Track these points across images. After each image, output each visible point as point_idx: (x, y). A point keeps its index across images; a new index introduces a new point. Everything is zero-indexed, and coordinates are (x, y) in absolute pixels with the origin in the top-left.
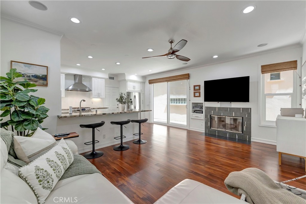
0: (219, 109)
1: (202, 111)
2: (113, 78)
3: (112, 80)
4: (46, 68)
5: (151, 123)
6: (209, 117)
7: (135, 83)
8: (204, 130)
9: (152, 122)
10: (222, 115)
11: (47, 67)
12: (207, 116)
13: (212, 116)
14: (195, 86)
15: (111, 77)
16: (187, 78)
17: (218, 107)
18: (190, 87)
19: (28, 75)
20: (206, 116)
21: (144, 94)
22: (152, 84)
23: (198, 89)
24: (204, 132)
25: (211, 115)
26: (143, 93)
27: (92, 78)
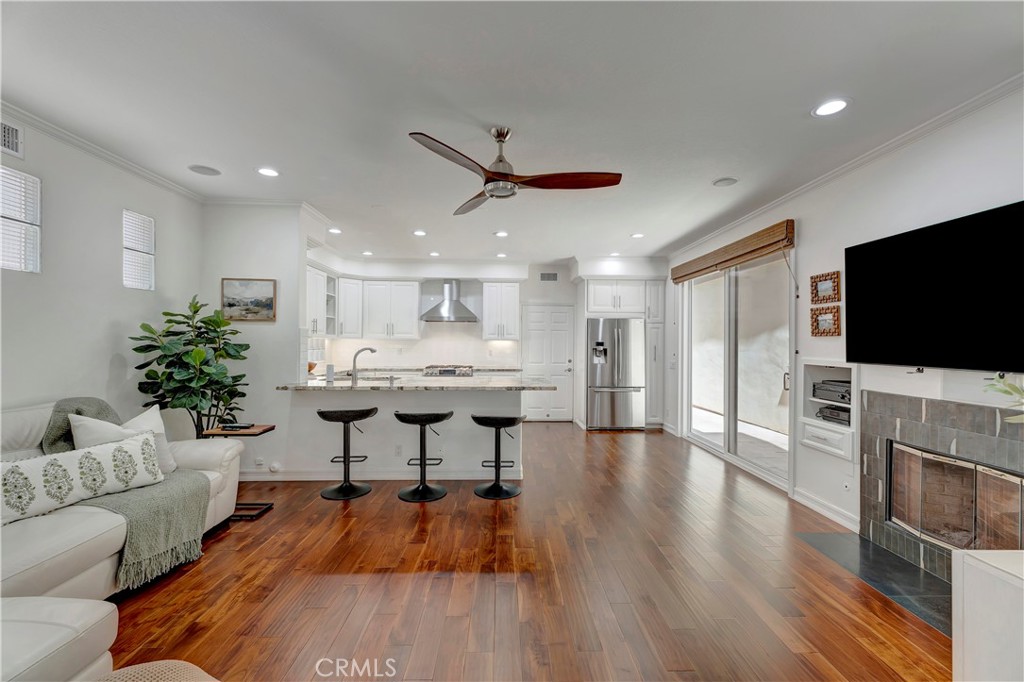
0: (939, 408)
1: (848, 411)
2: (552, 277)
3: (550, 283)
4: (272, 283)
5: (681, 438)
6: (879, 449)
7: (619, 287)
8: (858, 519)
9: (684, 433)
10: (953, 452)
11: (275, 282)
12: (872, 442)
13: (895, 445)
14: (815, 281)
15: (549, 274)
16: (781, 245)
17: (927, 400)
18: (797, 288)
19: (246, 301)
20: (866, 446)
21: (664, 323)
22: (686, 283)
23: (831, 292)
24: (856, 529)
25: (891, 442)
26: (659, 319)
27: (484, 284)
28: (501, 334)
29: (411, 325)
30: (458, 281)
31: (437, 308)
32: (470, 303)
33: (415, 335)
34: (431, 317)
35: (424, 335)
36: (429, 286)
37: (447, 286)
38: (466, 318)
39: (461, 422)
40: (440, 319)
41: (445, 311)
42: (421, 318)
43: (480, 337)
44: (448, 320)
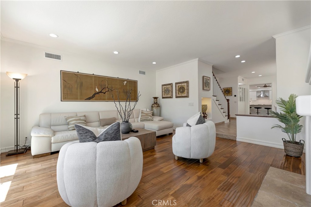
27: (270, 91)
29: (255, 98)
31: (260, 95)
32: (267, 94)
33: (256, 100)
34: (259, 97)
35: (257, 100)
36: (258, 92)
37: (262, 92)
38: (266, 97)
39: (263, 109)
40: (261, 97)
41: (262, 96)
42: (257, 97)
43: (269, 99)
44: (263, 97)
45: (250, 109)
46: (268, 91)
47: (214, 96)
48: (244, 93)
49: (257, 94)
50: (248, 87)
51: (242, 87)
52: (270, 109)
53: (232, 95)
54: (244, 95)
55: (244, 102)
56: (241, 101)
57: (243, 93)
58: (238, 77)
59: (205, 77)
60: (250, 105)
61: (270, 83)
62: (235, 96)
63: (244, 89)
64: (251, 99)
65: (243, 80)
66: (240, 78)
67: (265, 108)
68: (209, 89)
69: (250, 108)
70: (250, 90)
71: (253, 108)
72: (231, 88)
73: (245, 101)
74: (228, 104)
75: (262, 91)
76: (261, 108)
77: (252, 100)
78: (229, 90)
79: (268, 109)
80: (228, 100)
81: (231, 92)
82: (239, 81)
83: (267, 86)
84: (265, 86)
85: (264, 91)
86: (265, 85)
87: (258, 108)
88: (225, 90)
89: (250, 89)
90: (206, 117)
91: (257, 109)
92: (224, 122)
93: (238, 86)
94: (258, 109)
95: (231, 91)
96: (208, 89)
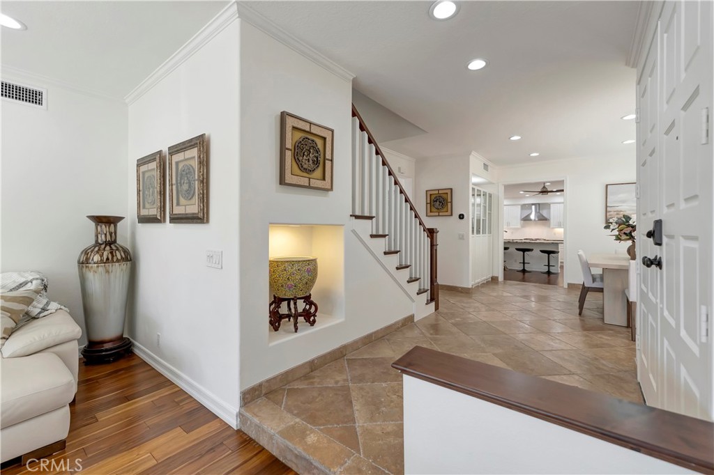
27: (551, 205)
28: (559, 226)
29: (517, 223)
30: (539, 204)
31: (529, 215)
32: (544, 213)
33: (519, 226)
34: (526, 219)
35: (523, 226)
36: (524, 207)
37: (533, 207)
38: (543, 219)
39: (537, 252)
40: (531, 220)
41: (532, 217)
42: (521, 220)
43: (549, 226)
44: (535, 220)
45: (505, 253)
46: (547, 206)
47: (357, 217)
48: (490, 209)
49: (521, 213)
50: (502, 189)
51: (482, 190)
52: (553, 252)
53: (452, 215)
54: (490, 214)
55: (487, 234)
56: (478, 232)
57: (485, 207)
58: (471, 157)
59: (290, 122)
60: (505, 243)
61: (562, 179)
62: (461, 217)
63: (490, 196)
64: (508, 224)
65: (486, 166)
66: (476, 161)
67: (542, 251)
68: (326, 184)
69: (506, 249)
70: (506, 202)
71: (512, 249)
72: (449, 192)
73: (490, 232)
74: (432, 245)
75: (533, 204)
76: (532, 250)
77: (511, 227)
78: (444, 196)
79: (549, 253)
80: (431, 233)
81: (449, 204)
82: (472, 170)
83: (549, 190)
84: (544, 191)
85: (538, 206)
86: (544, 187)
87: (524, 250)
88: (433, 197)
89: (506, 198)
90: (315, 316)
91: (522, 253)
92: (411, 318)
93: (471, 186)
94: (526, 253)
95: (449, 200)
96: (319, 184)
